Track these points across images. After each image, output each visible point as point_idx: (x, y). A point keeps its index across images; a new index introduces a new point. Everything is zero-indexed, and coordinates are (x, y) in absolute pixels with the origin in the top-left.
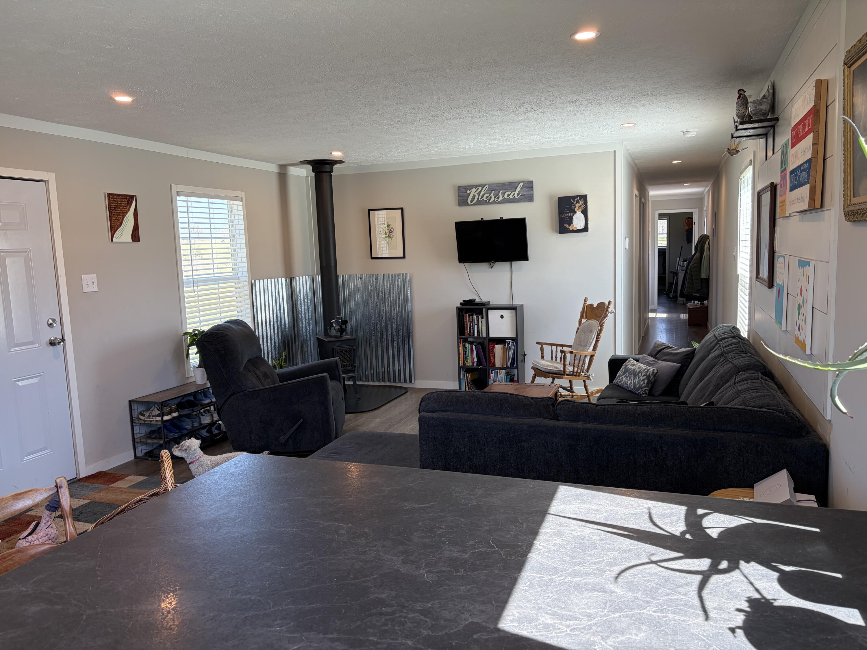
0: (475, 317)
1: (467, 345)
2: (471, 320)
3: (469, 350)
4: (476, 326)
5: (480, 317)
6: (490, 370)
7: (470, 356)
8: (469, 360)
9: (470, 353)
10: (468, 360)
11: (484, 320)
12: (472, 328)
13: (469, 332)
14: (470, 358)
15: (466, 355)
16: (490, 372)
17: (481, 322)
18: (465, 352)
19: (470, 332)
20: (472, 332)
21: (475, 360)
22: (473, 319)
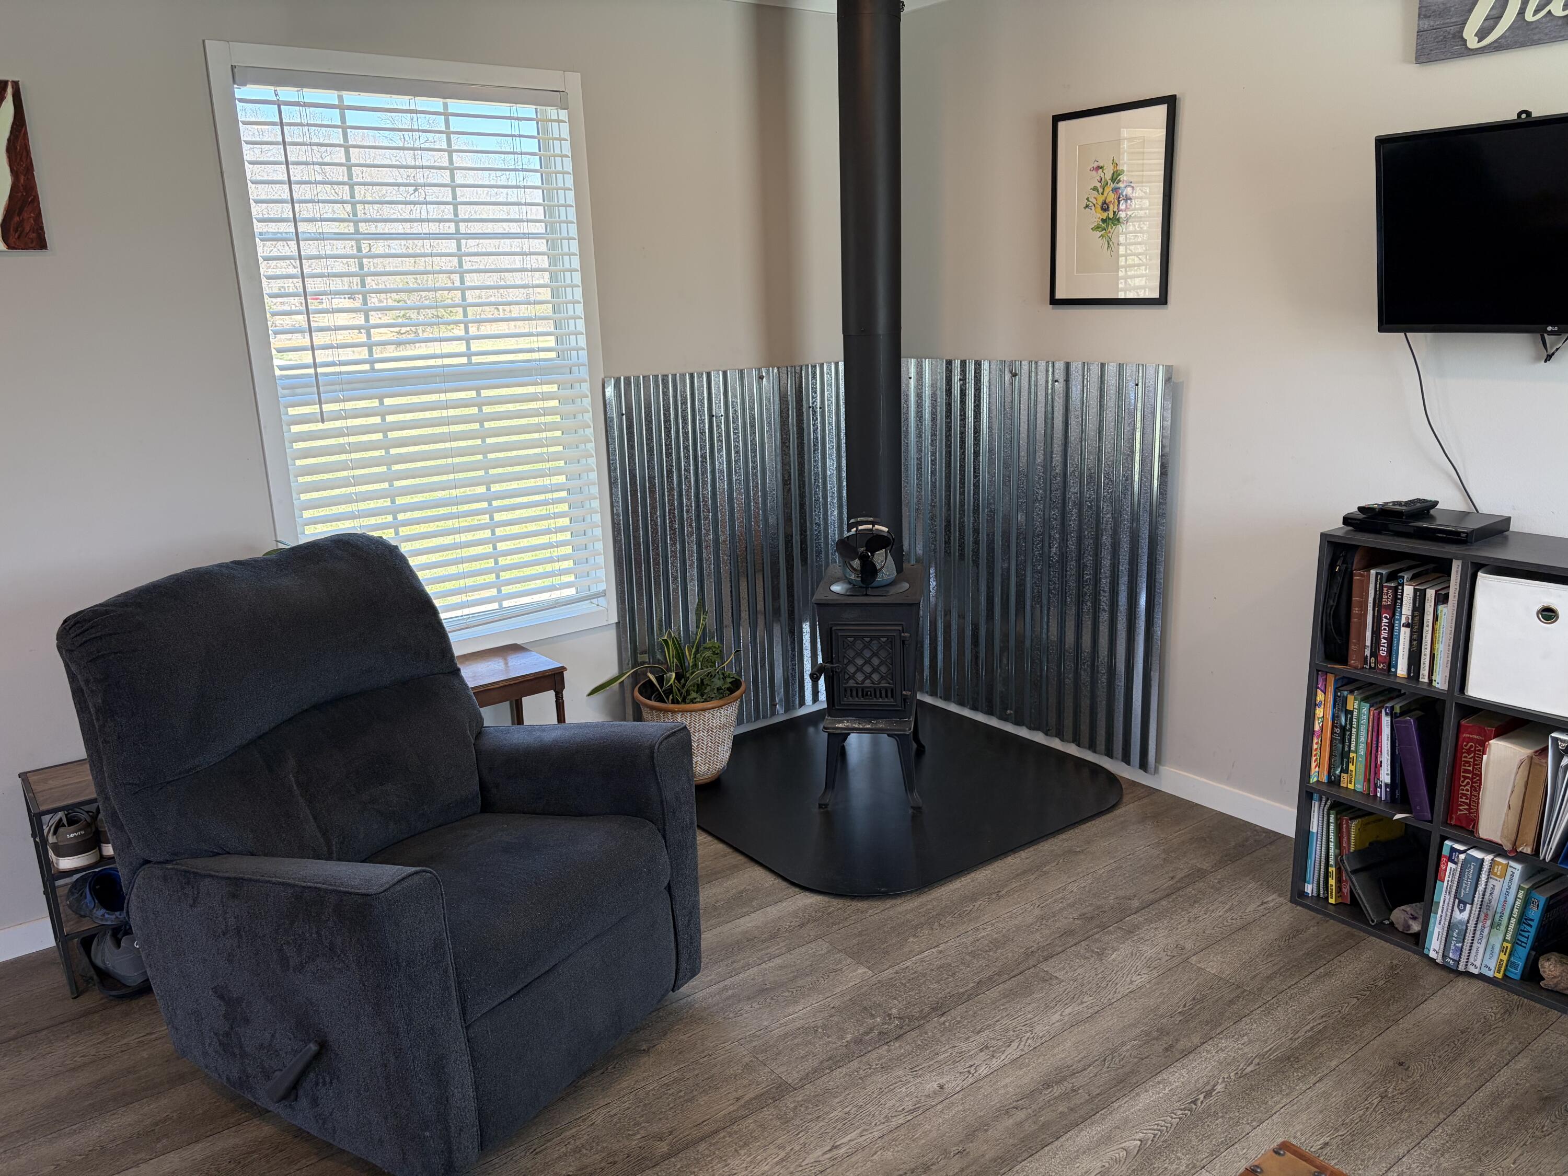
0: (1408, 590)
1: (1352, 703)
2: (1387, 600)
3: (1363, 729)
4: (1404, 635)
5: (1431, 594)
6: (1448, 843)
7: (1362, 751)
8: (1357, 767)
9: (1363, 739)
10: (1352, 767)
11: (1448, 613)
12: (1384, 634)
13: (1367, 652)
14: (1362, 760)
15: (1343, 742)
16: (1446, 852)
17: (1436, 618)
18: (1343, 729)
19: (1375, 653)
20: (1383, 652)
21: (1385, 776)
22: (1397, 599)
